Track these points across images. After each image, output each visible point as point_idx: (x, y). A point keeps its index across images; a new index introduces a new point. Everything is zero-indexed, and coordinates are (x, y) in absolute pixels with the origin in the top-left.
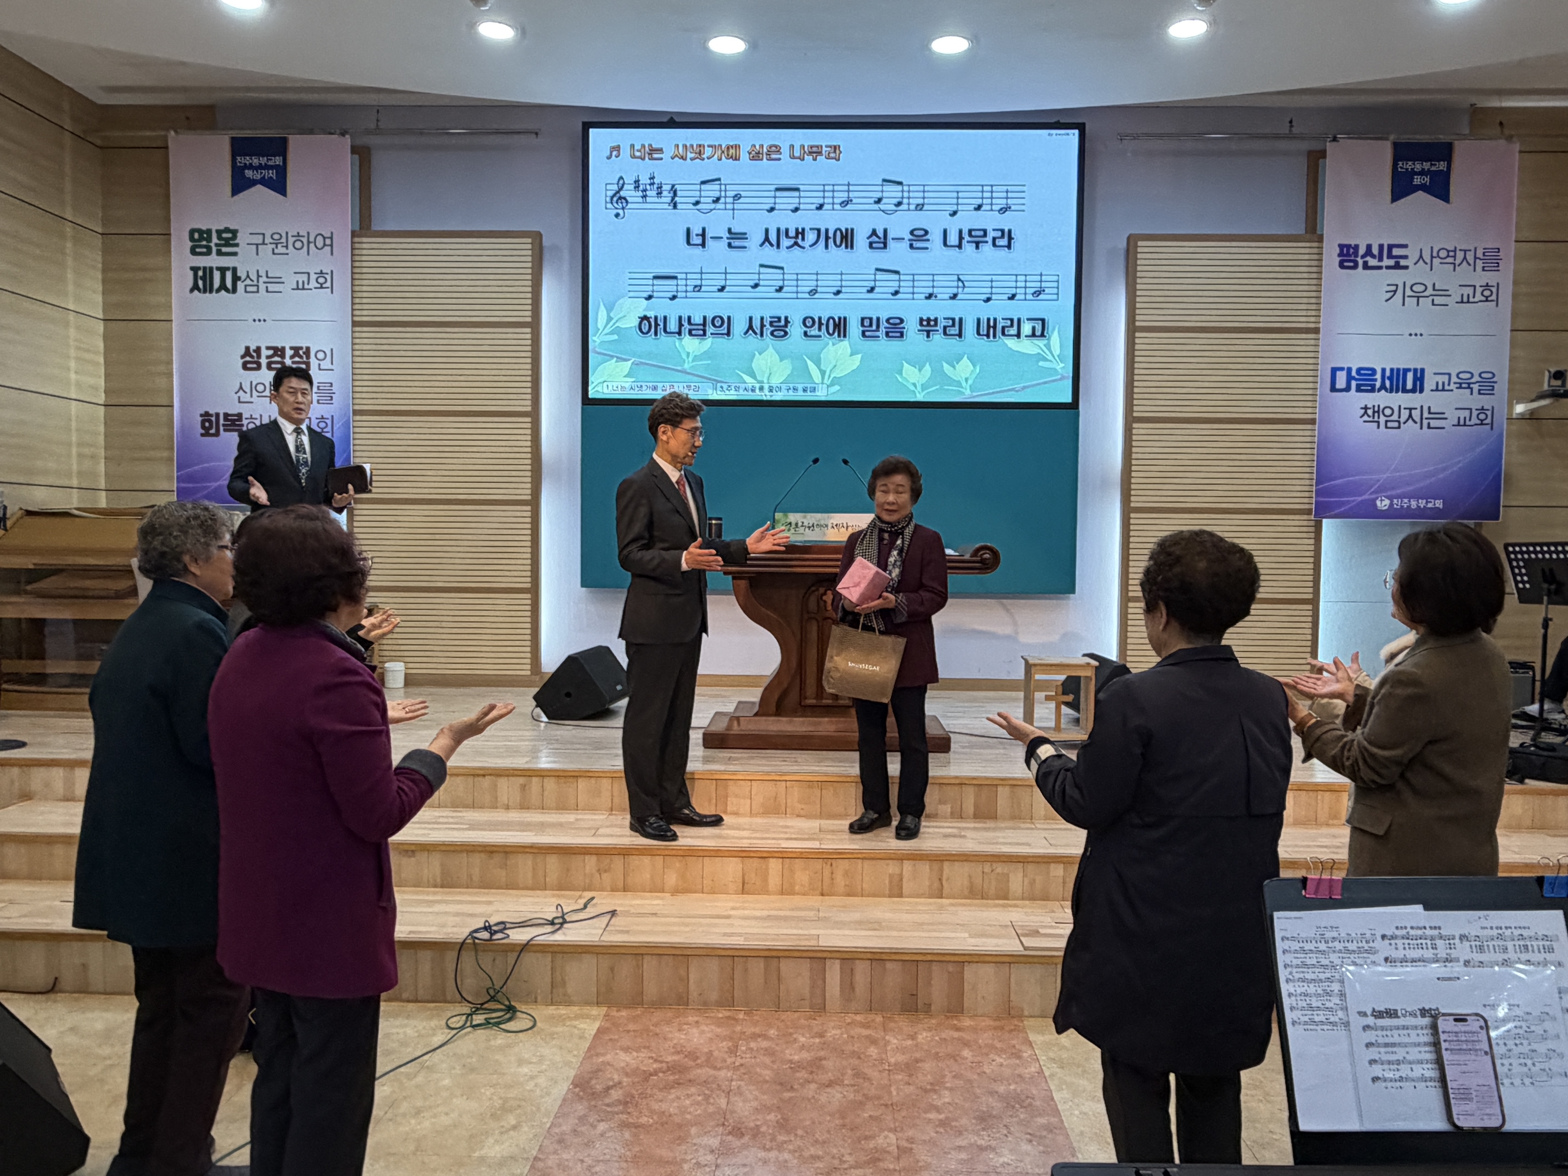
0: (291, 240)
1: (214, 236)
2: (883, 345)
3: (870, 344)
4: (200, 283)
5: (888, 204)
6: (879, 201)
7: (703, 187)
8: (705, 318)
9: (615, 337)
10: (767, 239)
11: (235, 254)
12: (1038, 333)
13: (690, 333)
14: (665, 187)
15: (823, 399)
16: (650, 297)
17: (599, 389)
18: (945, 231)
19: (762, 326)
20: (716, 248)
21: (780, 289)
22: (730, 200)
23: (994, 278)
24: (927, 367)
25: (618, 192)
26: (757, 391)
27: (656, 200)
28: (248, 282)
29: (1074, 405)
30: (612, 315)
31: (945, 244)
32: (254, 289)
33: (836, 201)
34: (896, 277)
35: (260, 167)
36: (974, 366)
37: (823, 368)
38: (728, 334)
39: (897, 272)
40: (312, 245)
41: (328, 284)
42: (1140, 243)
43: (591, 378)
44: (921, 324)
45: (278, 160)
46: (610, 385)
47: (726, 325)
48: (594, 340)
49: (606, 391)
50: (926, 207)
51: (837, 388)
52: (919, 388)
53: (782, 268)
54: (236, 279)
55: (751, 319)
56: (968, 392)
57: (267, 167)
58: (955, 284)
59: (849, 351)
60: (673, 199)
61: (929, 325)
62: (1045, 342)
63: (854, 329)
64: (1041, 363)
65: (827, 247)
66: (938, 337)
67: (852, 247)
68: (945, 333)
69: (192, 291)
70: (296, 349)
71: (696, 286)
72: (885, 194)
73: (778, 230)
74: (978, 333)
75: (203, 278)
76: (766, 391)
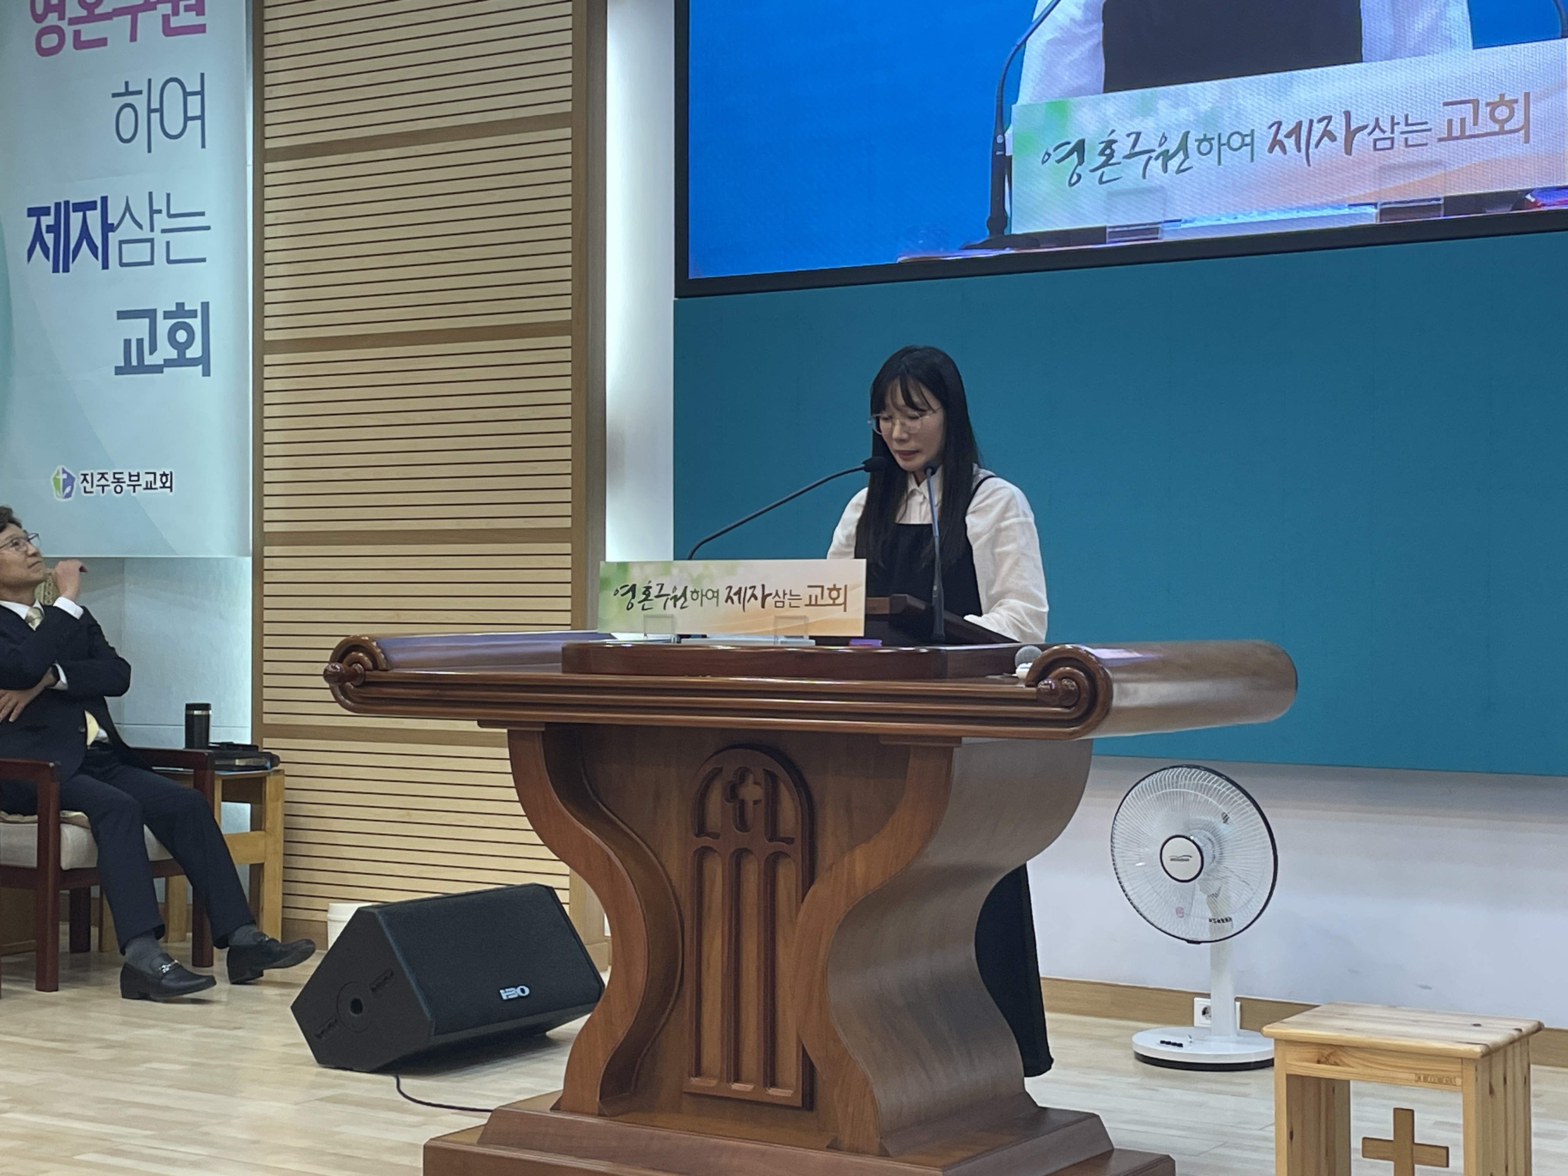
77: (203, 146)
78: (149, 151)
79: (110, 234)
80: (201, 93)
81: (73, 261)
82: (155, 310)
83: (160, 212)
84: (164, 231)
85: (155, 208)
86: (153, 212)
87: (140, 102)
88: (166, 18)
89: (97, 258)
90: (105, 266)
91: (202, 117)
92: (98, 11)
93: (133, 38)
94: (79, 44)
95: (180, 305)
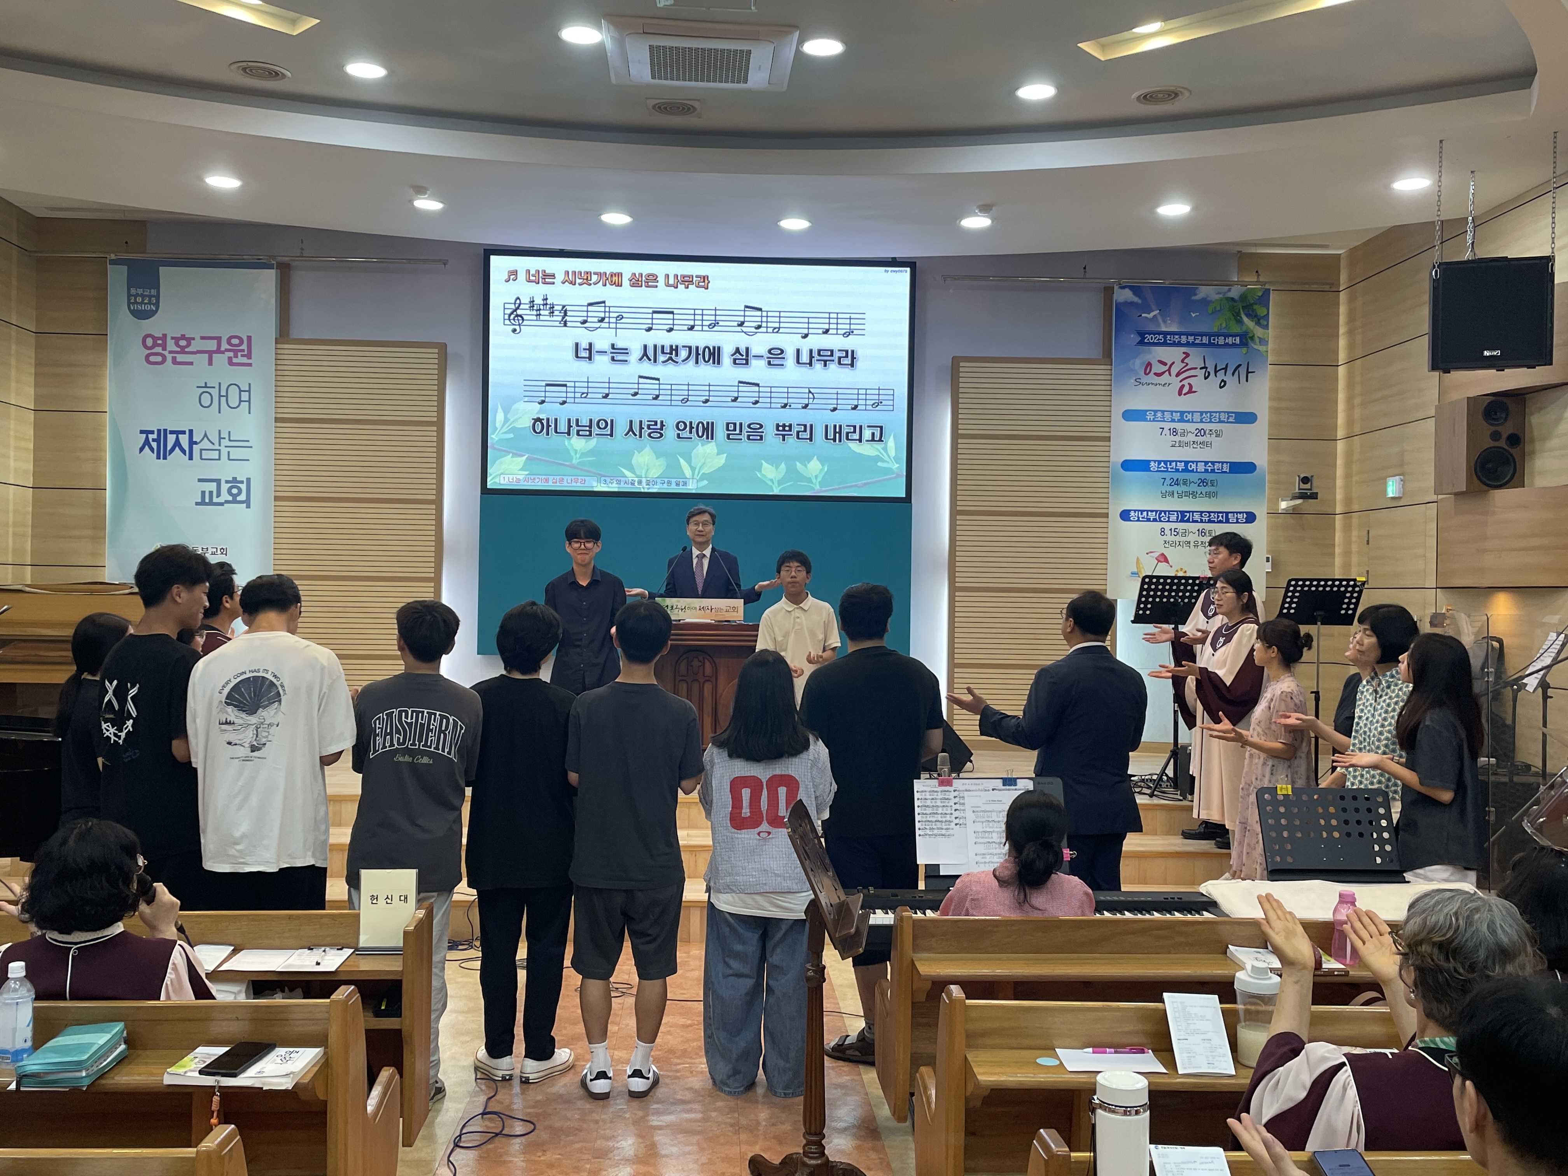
2: (746, 447)
3: (734, 446)
5: (749, 326)
6: (741, 324)
7: (590, 308)
8: (591, 420)
9: (512, 436)
10: (645, 354)
12: (877, 438)
13: (578, 434)
14: (556, 308)
15: (694, 492)
16: (543, 402)
17: (497, 480)
18: (798, 351)
19: (641, 428)
20: (602, 361)
21: (657, 397)
22: (613, 320)
23: (840, 391)
24: (783, 465)
25: (515, 310)
26: (636, 484)
27: (548, 318)
29: (908, 499)
30: (509, 416)
31: (798, 362)
33: (705, 323)
34: (757, 389)
36: (823, 465)
37: (693, 464)
38: (611, 435)
39: (758, 385)
42: (962, 364)
43: (489, 471)
44: (778, 430)
46: (506, 477)
47: (609, 426)
48: (492, 437)
49: (502, 482)
50: (782, 330)
51: (705, 482)
52: (776, 483)
53: (658, 379)
55: (631, 422)
56: (818, 487)
58: (807, 396)
59: (716, 451)
60: (563, 318)
61: (784, 430)
62: (883, 445)
63: (720, 432)
64: (880, 464)
65: (697, 362)
66: (791, 440)
67: (719, 363)
68: (798, 438)
71: (583, 393)
72: (747, 319)
73: (655, 346)
74: (826, 438)
76: (644, 484)
77: (249, 413)
78: (220, 412)
79: (194, 446)
80: (249, 391)
81: (170, 454)
82: (220, 480)
83: (224, 438)
84: (226, 447)
85: (222, 436)
86: (220, 438)
87: (215, 392)
88: (230, 359)
89: (185, 455)
90: (191, 458)
91: (249, 401)
92: (186, 350)
93: (210, 363)
94: (175, 362)
95: (235, 479)
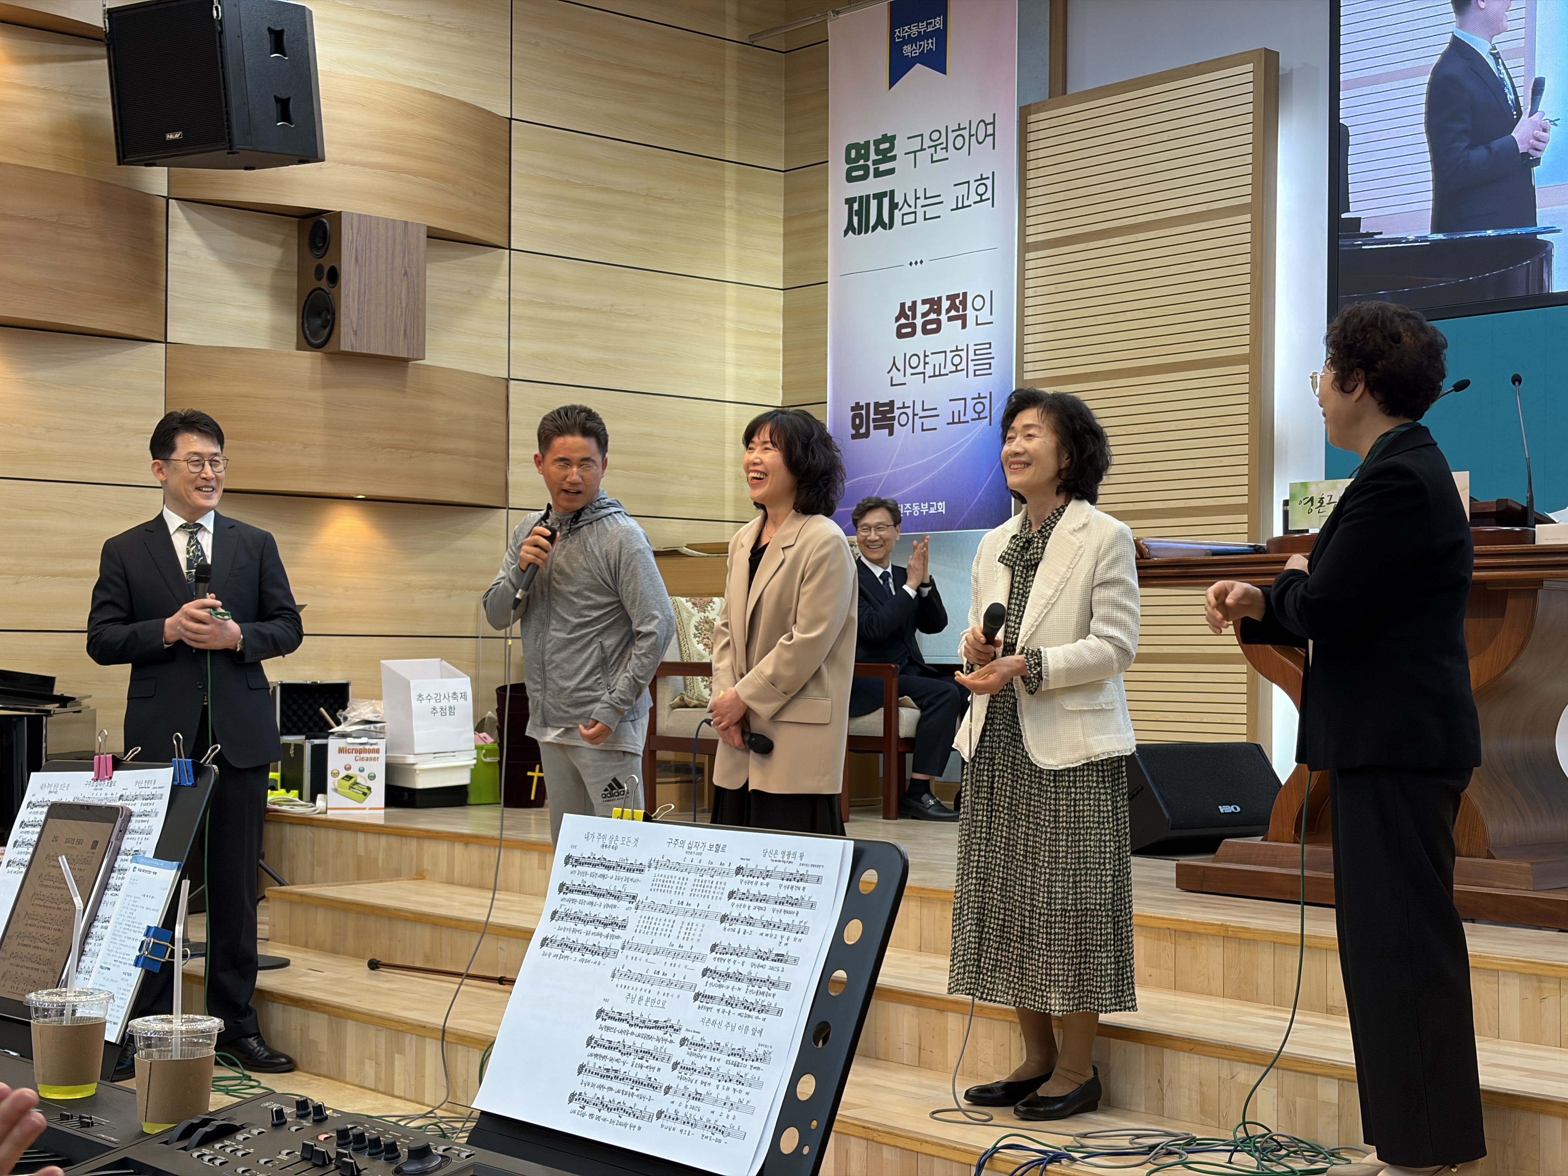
0: (951, 136)
1: (872, 148)
4: (855, 219)
11: (891, 171)
28: (906, 209)
32: (911, 218)
35: (921, 37)
40: (973, 139)
41: (989, 195)
45: (938, 22)
54: (893, 206)
57: (927, 36)
69: (846, 233)
70: (952, 298)
75: (859, 213)
